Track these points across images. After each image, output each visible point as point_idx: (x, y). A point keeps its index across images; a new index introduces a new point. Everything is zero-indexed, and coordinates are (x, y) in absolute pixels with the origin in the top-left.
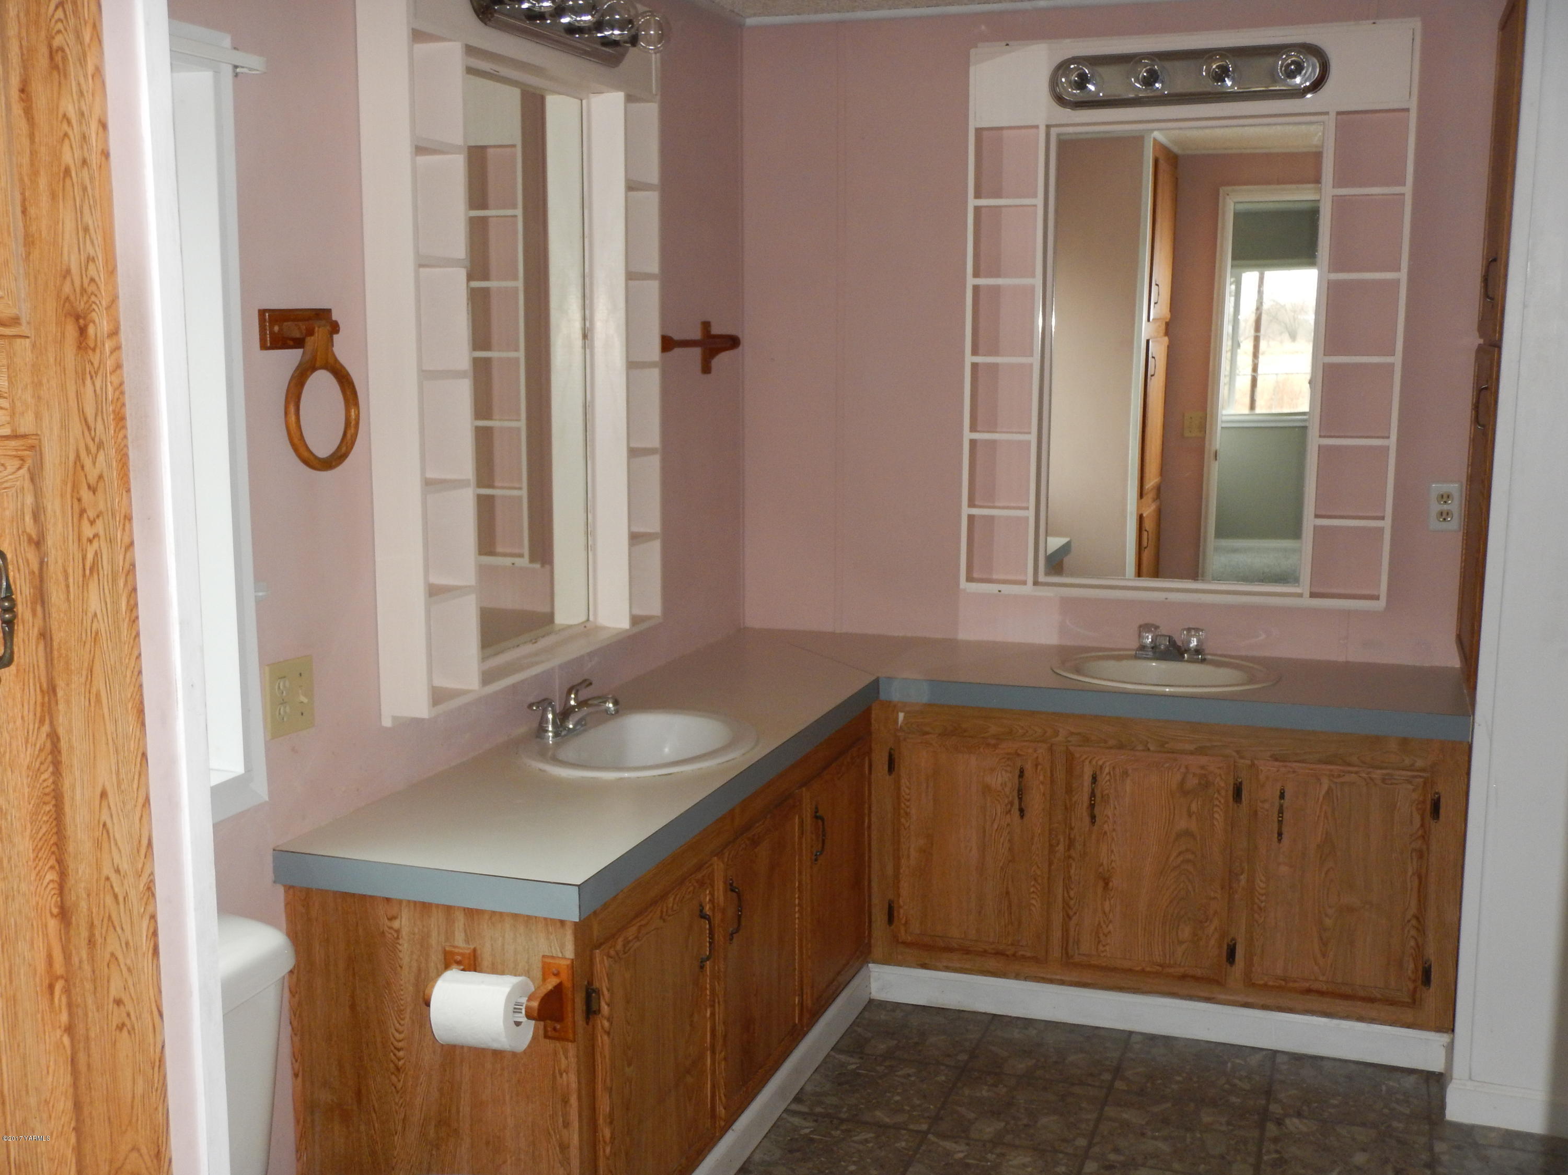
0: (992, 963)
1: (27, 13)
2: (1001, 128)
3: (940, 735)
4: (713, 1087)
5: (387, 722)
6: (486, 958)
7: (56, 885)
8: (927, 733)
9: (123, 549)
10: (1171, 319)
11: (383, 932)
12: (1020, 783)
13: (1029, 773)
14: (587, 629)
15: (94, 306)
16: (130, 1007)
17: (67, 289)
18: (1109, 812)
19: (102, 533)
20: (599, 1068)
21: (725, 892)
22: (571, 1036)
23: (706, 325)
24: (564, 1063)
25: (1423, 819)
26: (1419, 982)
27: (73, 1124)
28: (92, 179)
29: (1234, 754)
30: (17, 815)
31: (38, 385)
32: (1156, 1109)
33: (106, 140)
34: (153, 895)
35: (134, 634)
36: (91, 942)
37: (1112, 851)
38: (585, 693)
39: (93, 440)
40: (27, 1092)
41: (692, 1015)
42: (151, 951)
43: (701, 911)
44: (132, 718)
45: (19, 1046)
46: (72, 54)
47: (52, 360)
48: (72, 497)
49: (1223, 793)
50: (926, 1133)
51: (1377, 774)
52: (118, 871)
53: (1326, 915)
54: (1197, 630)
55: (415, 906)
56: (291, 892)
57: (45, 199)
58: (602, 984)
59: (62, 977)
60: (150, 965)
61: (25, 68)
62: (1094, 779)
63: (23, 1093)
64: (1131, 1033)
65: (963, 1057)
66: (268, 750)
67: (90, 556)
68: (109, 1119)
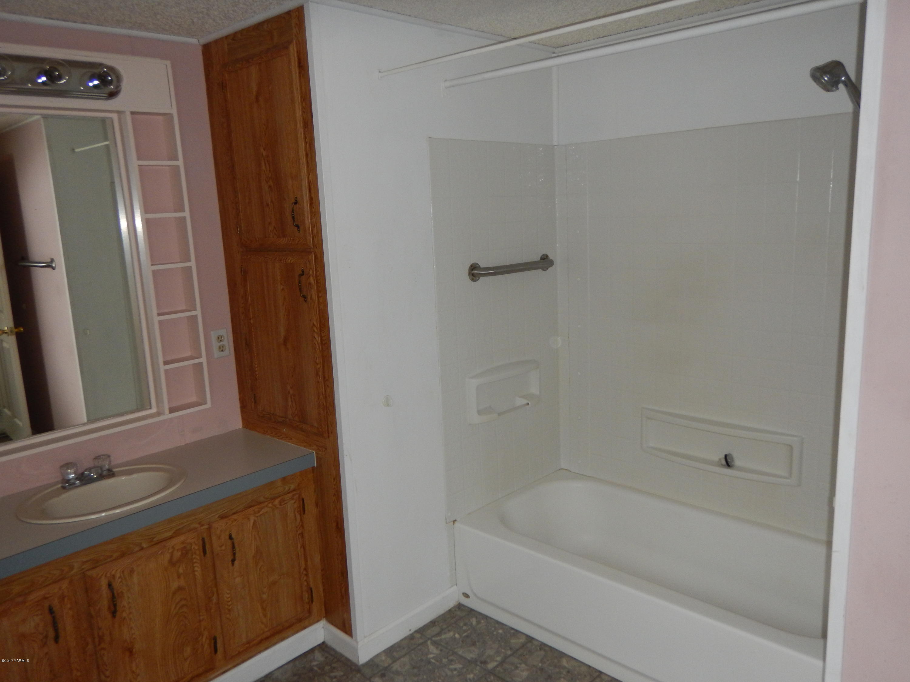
12: (52, 618)
13: (57, 607)
18: (125, 603)
25: (301, 515)
26: (311, 602)
29: (198, 526)
37: (131, 628)
49: (198, 553)
51: (277, 502)
53: (263, 593)
62: (110, 585)
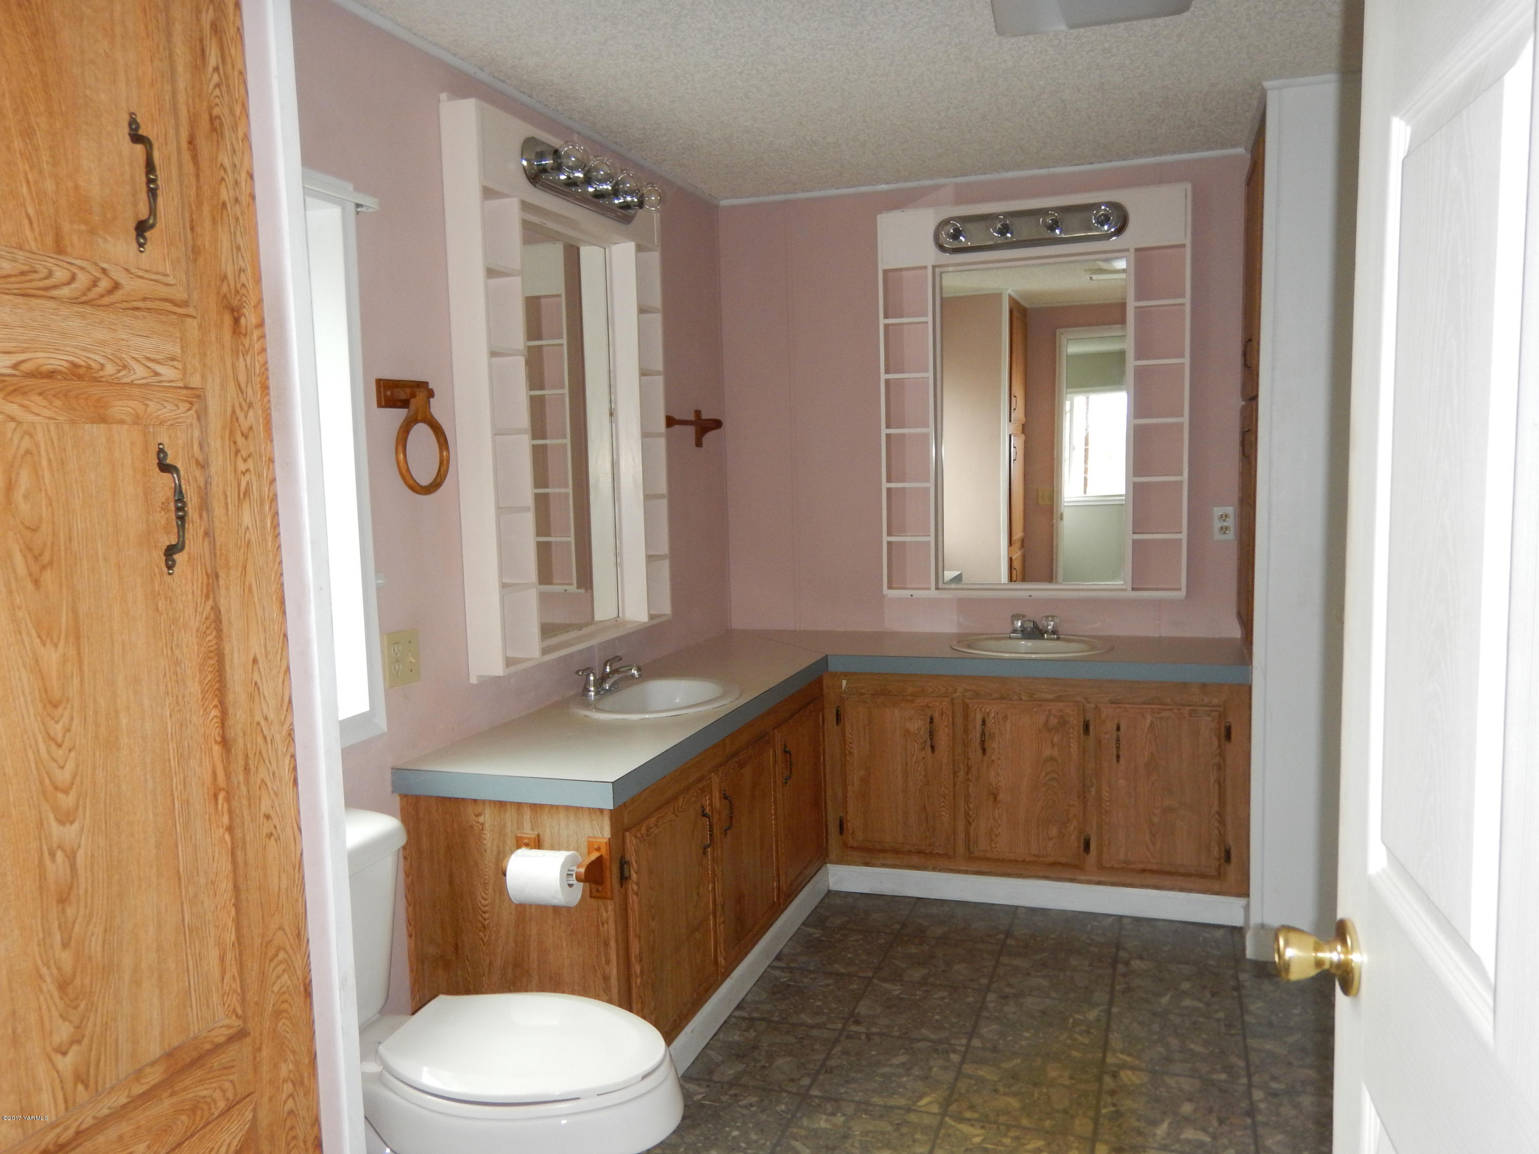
0: (915, 860)
1: (193, 88)
2: (901, 270)
3: (872, 695)
4: (716, 943)
5: (474, 680)
6: (547, 839)
7: (219, 720)
8: (864, 694)
9: (268, 483)
10: (1027, 420)
11: (472, 826)
12: (931, 727)
13: (936, 721)
14: (617, 622)
15: (245, 304)
16: (276, 821)
17: (225, 288)
18: (995, 746)
19: (252, 469)
20: (631, 922)
21: (720, 800)
22: (609, 895)
23: (698, 413)
24: (605, 915)
25: (1219, 740)
26: (1222, 861)
27: (233, 901)
28: (243, 213)
29: (1082, 700)
30: (189, 665)
31: (203, 355)
32: (1038, 957)
33: (253, 187)
34: (293, 740)
35: (277, 545)
36: (246, 769)
37: (998, 774)
38: (617, 665)
39: (245, 400)
40: (198, 873)
41: (698, 888)
42: (292, 781)
43: (703, 812)
44: (276, 608)
45: (191, 838)
46: (227, 121)
47: (213, 339)
48: (230, 440)
49: (1076, 728)
50: (873, 977)
51: (1185, 710)
52: (266, 719)
53: (1154, 815)
54: (1053, 617)
55: (495, 805)
56: (405, 799)
57: (207, 222)
58: (632, 857)
59: (223, 789)
60: (291, 791)
61: (192, 127)
62: (984, 722)
63: (195, 874)
64: (1017, 907)
65: (897, 927)
66: (386, 695)
67: (243, 485)
68: (261, 903)
